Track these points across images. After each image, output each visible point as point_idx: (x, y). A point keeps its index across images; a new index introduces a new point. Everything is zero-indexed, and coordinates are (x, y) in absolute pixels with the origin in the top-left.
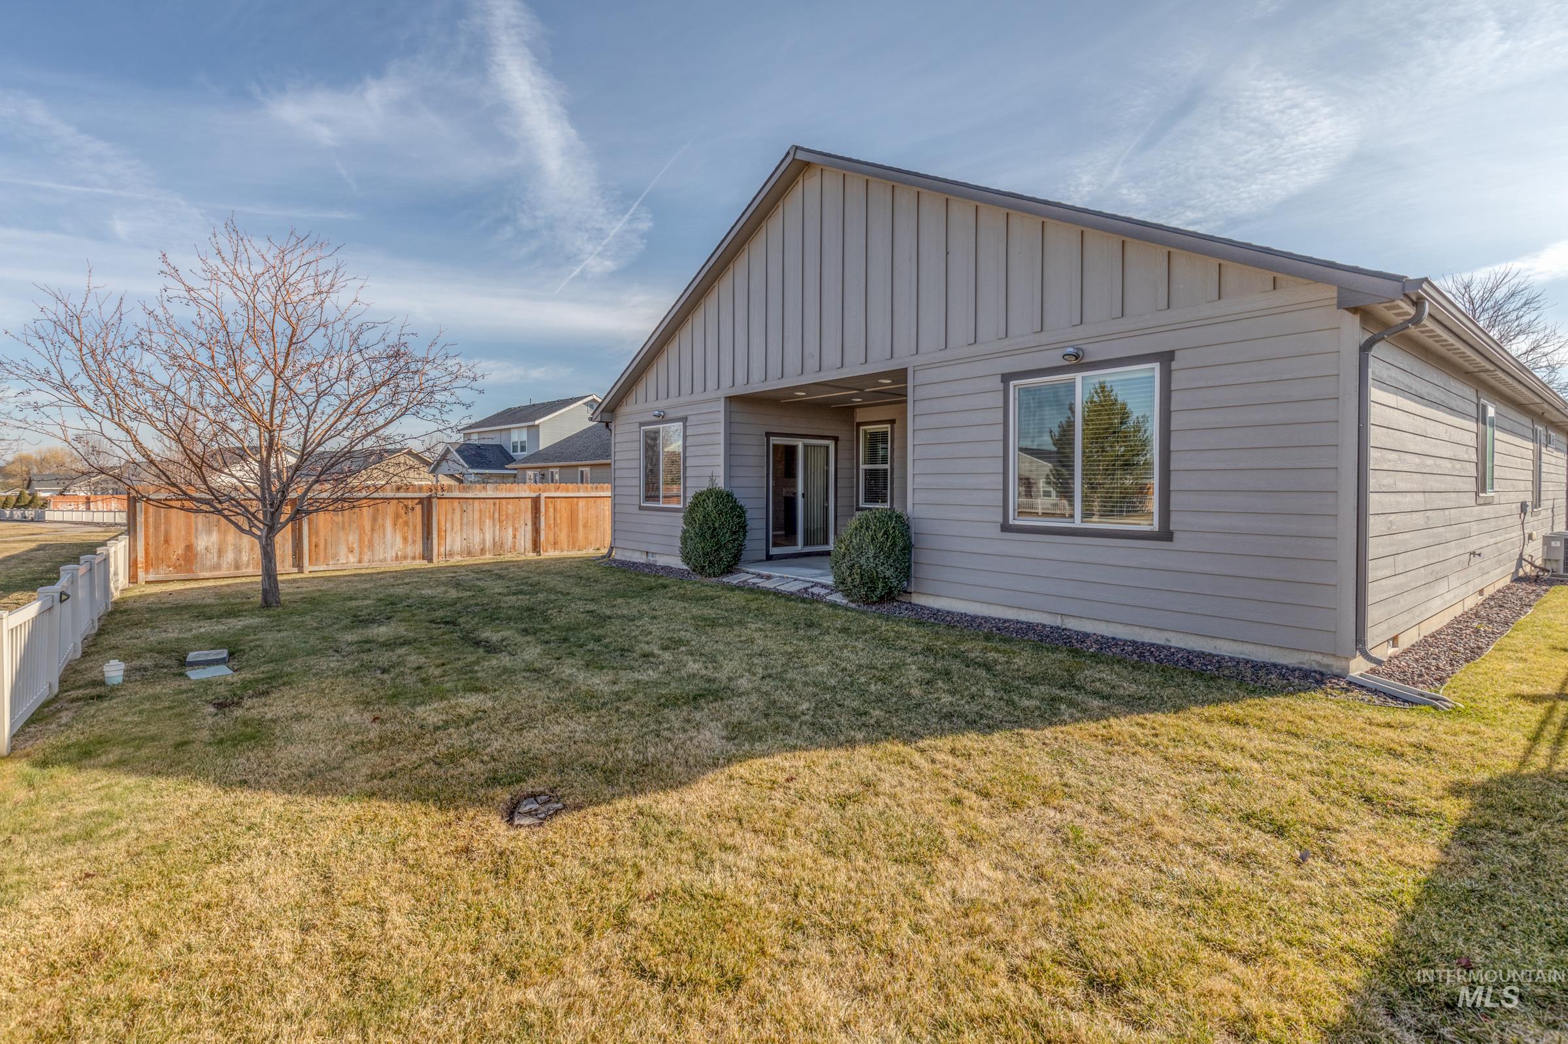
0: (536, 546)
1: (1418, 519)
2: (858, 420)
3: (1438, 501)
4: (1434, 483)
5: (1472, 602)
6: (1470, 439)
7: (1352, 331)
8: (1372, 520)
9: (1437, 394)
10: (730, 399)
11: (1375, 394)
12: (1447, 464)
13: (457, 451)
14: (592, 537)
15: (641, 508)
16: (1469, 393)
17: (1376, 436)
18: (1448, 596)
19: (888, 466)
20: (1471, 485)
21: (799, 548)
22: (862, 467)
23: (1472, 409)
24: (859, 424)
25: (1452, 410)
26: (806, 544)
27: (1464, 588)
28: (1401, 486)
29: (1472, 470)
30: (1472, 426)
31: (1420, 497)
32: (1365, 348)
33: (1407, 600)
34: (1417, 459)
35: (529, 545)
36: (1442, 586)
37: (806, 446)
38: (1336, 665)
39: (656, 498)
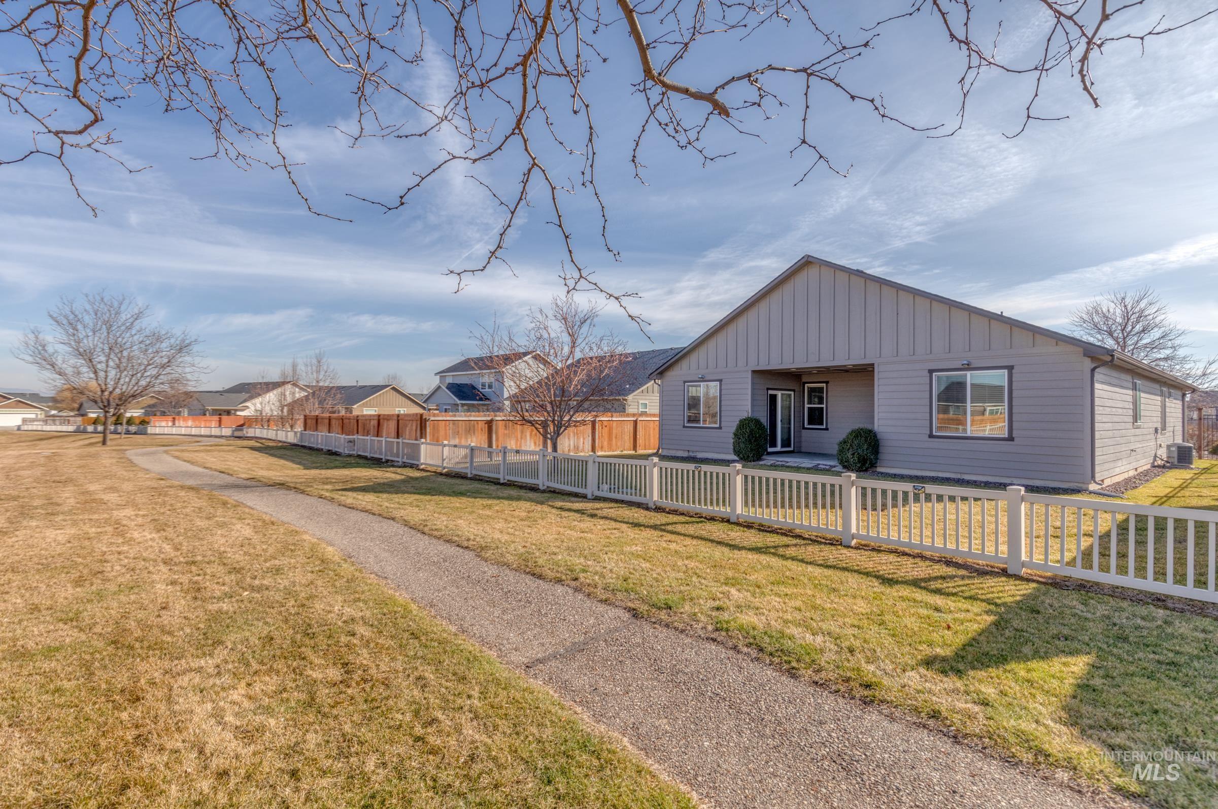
0: (593, 449)
1: (1110, 434)
2: (804, 380)
3: (1117, 426)
4: (1116, 419)
5: (1132, 473)
6: (1130, 399)
7: (1088, 364)
8: (1096, 433)
9: (1116, 381)
10: (754, 372)
11: (1097, 386)
12: (1120, 410)
13: (447, 388)
14: (619, 444)
15: (684, 427)
16: (1129, 378)
17: (1097, 402)
18: (1123, 468)
19: (824, 406)
20: (1131, 419)
21: (779, 448)
22: (807, 406)
23: (1130, 385)
24: (804, 383)
25: (1122, 387)
26: (782, 446)
27: (1128, 466)
28: (1104, 420)
29: (1131, 412)
30: (1130, 392)
31: (1110, 424)
32: (1093, 370)
33: (1107, 466)
34: (1109, 409)
35: (590, 448)
36: (1120, 463)
37: (782, 394)
38: (1084, 486)
39: (697, 420)
